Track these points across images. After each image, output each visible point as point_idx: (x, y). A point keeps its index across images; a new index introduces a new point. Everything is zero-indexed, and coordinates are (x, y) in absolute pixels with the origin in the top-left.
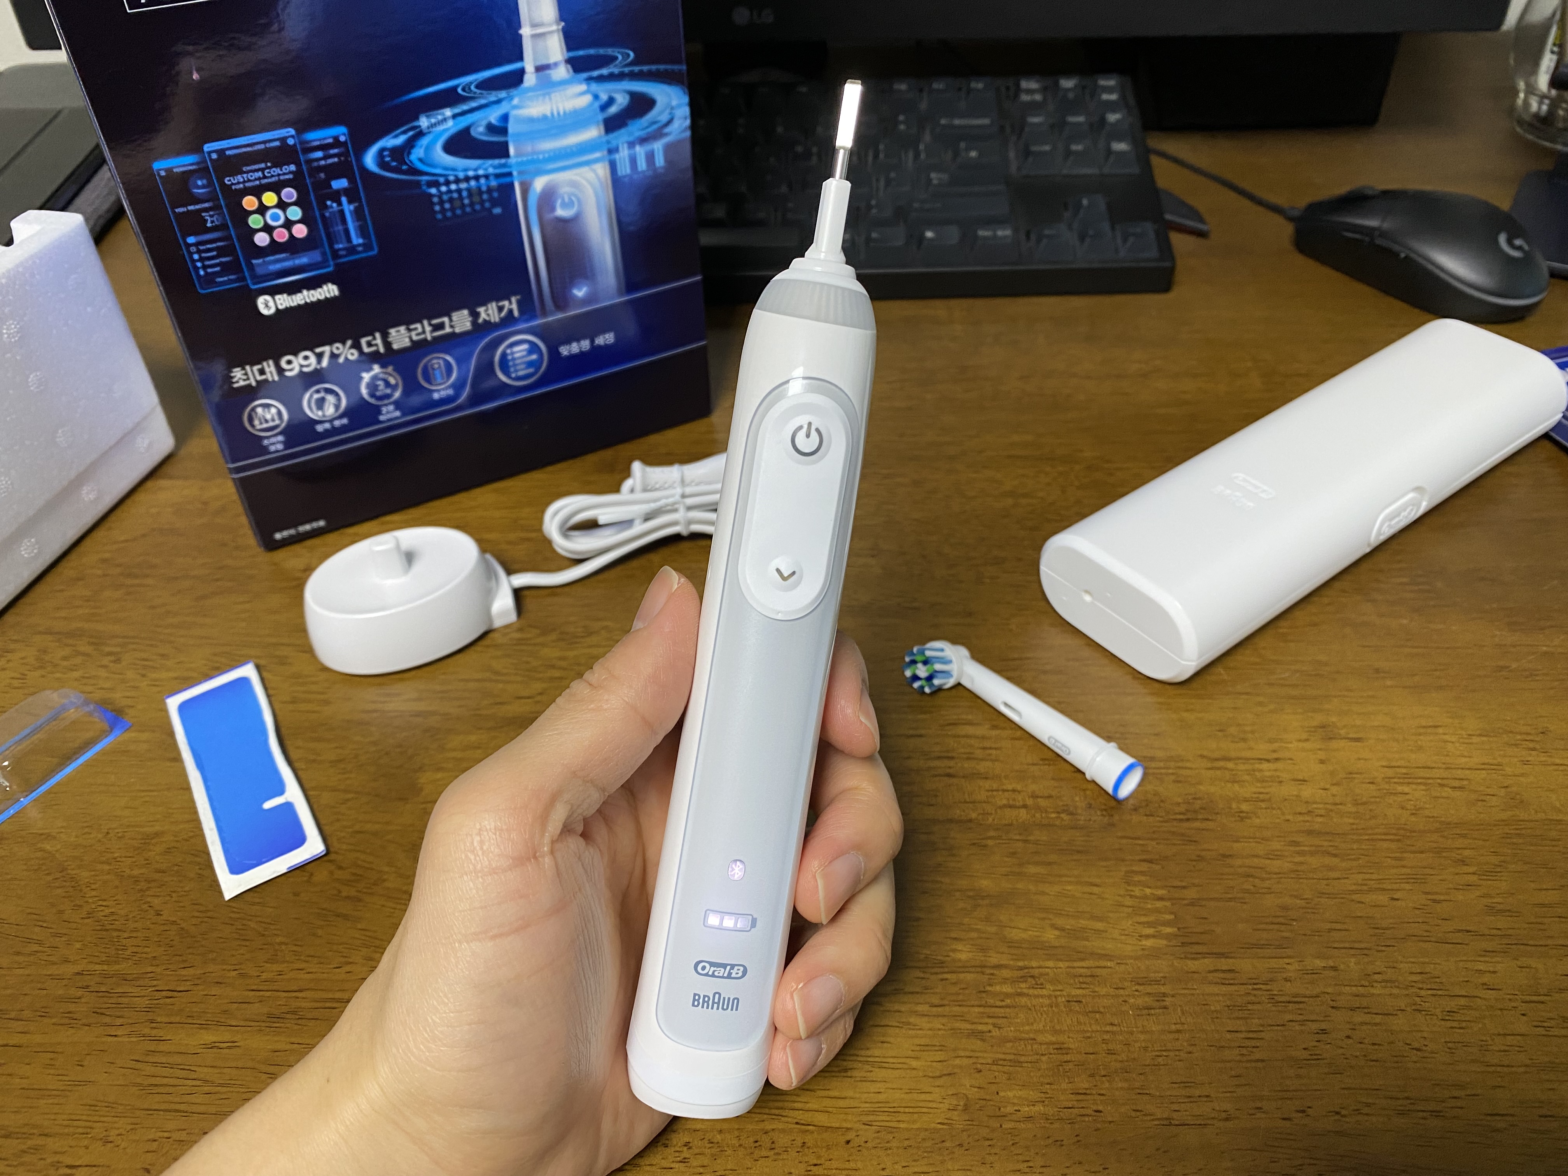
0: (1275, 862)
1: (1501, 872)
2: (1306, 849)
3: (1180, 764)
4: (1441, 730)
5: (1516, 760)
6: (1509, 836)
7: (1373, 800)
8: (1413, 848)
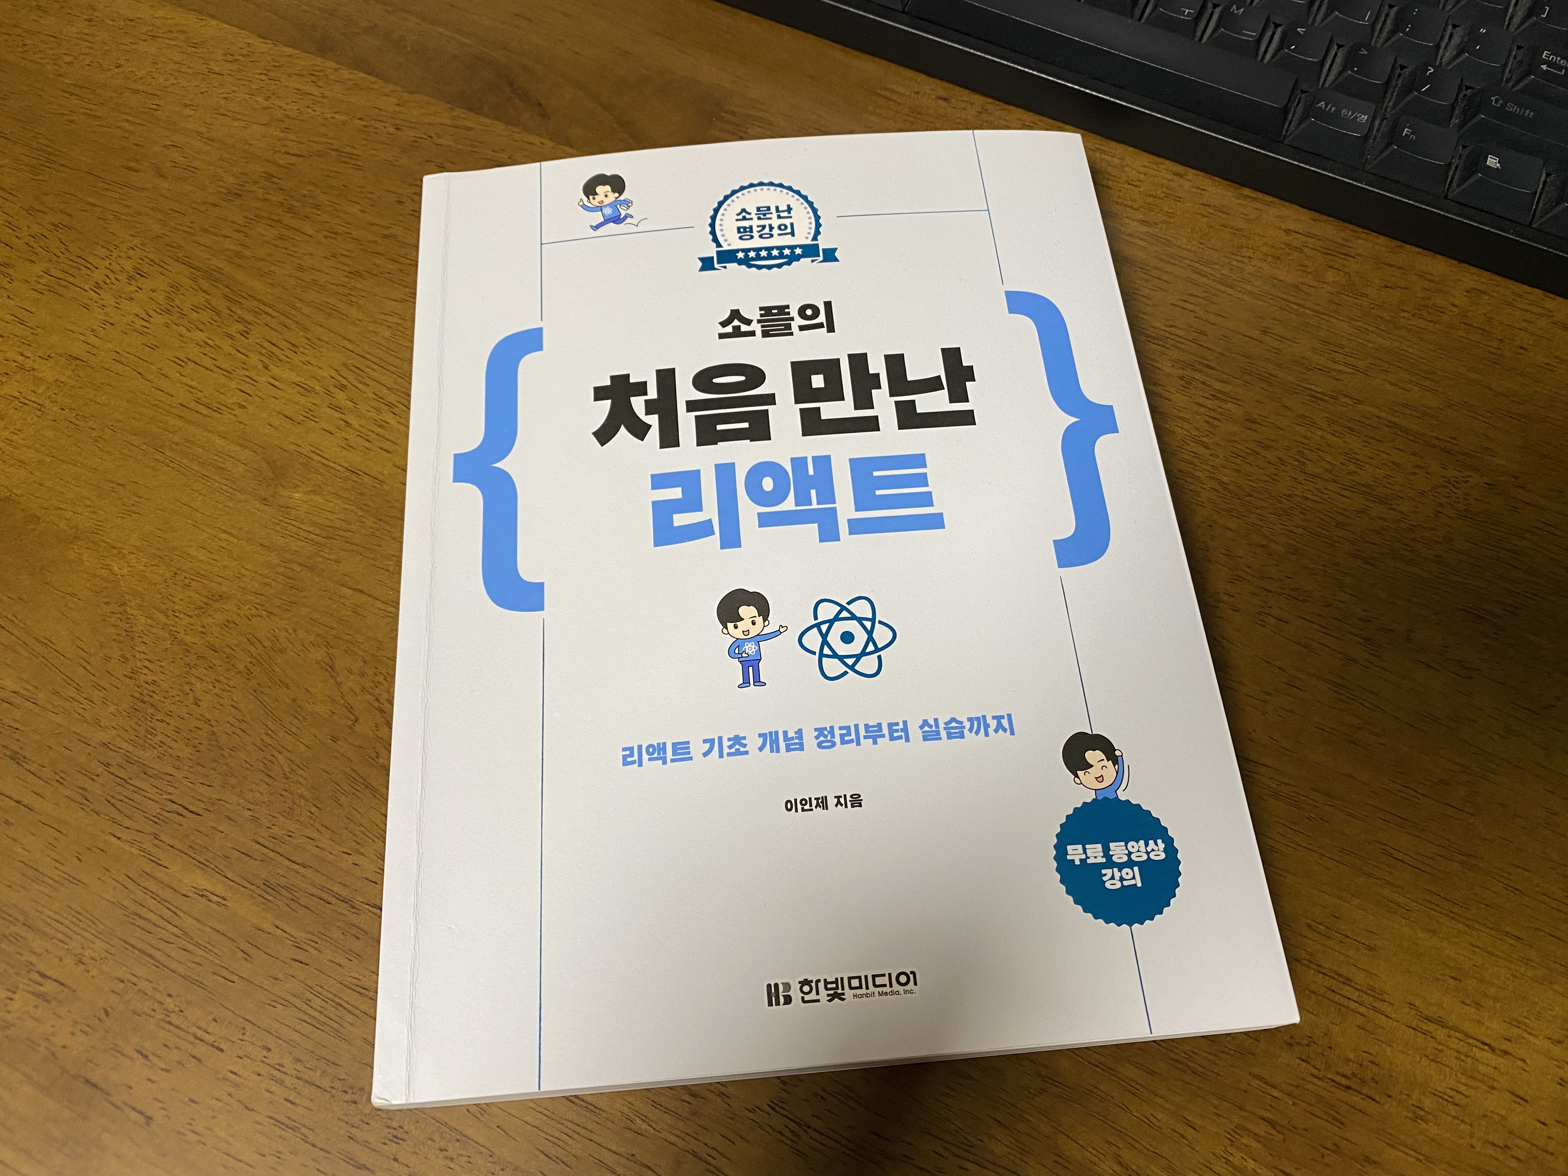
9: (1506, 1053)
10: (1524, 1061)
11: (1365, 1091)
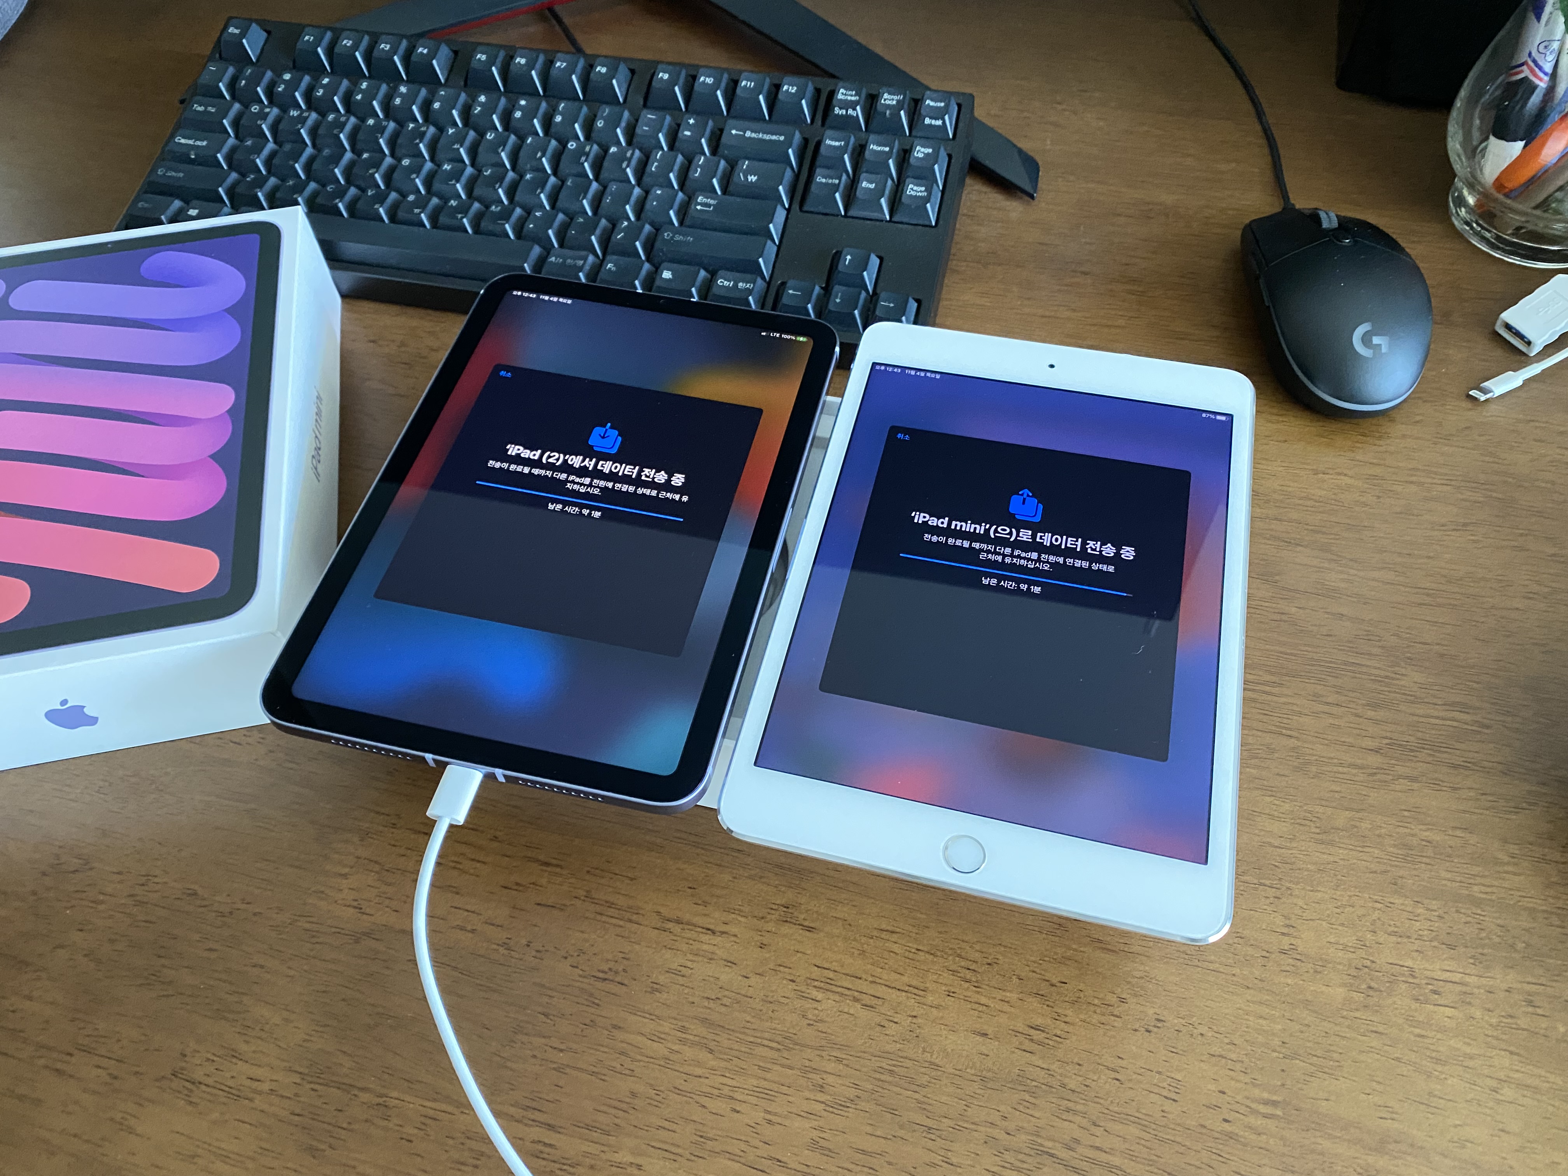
0: (655, 1044)
1: (848, 1107)
2: (691, 1037)
3: (634, 917)
4: (895, 937)
5: (944, 988)
6: (882, 1071)
7: (783, 1000)
8: (788, 1062)
9: (723, 933)
10: (735, 936)
11: (617, 979)
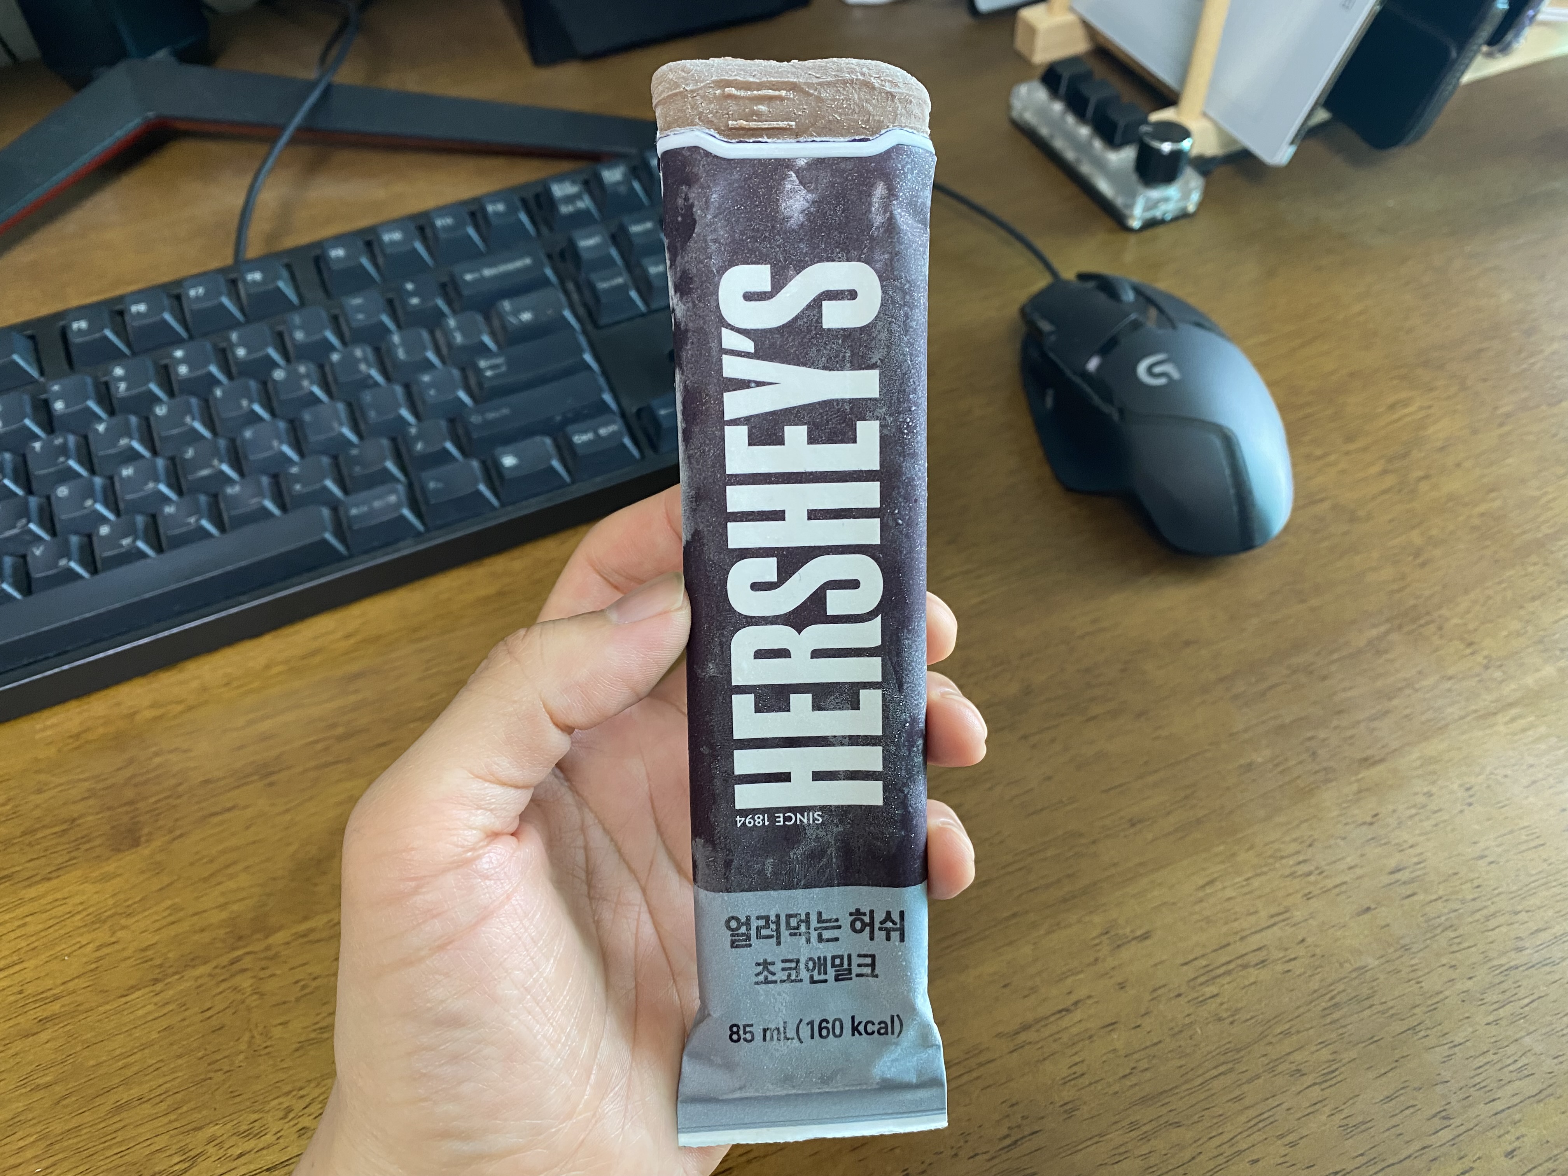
9: (1076, 1004)
10: (1089, 997)
11: (1026, 1133)
